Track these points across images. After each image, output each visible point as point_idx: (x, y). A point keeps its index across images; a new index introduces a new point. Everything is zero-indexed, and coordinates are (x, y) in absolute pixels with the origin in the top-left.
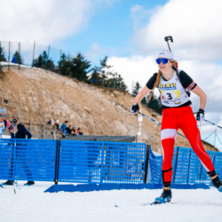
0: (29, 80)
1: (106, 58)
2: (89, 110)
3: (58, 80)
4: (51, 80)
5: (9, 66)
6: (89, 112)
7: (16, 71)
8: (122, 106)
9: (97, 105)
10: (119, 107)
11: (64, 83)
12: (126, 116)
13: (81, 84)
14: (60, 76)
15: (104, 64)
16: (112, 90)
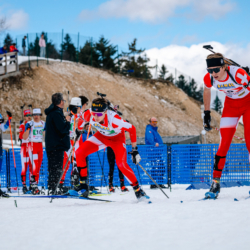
0: (61, 76)
1: (135, 41)
2: (130, 107)
3: (92, 74)
4: (85, 74)
5: (37, 61)
6: (130, 110)
7: (45, 67)
8: (166, 100)
9: (139, 101)
10: (163, 101)
11: (98, 77)
12: (172, 112)
13: (118, 77)
14: (93, 69)
15: (133, 48)
16: (153, 82)
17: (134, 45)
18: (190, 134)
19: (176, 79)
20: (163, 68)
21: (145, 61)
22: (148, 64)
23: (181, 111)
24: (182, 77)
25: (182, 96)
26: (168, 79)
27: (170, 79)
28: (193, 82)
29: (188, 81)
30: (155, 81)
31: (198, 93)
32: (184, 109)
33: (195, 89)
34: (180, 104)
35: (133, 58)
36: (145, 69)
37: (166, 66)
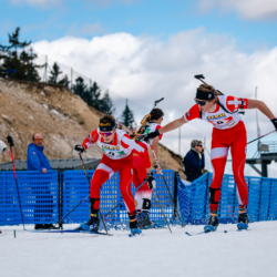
1: (17, 30)
2: (10, 119)
6: (9, 123)
8: (59, 110)
9: (22, 111)
10: (54, 111)
12: (66, 126)
15: (14, 40)
16: (41, 86)
17: (16, 35)
18: (90, 157)
19: (73, 82)
20: (56, 67)
21: (32, 58)
22: (36, 62)
23: (78, 126)
24: (80, 80)
25: (80, 105)
26: (62, 82)
27: (65, 82)
28: (95, 87)
29: (88, 85)
30: (44, 84)
31: (102, 101)
32: (82, 123)
33: (97, 96)
34: (77, 115)
35: (15, 54)
36: (31, 68)
37: (58, 64)
